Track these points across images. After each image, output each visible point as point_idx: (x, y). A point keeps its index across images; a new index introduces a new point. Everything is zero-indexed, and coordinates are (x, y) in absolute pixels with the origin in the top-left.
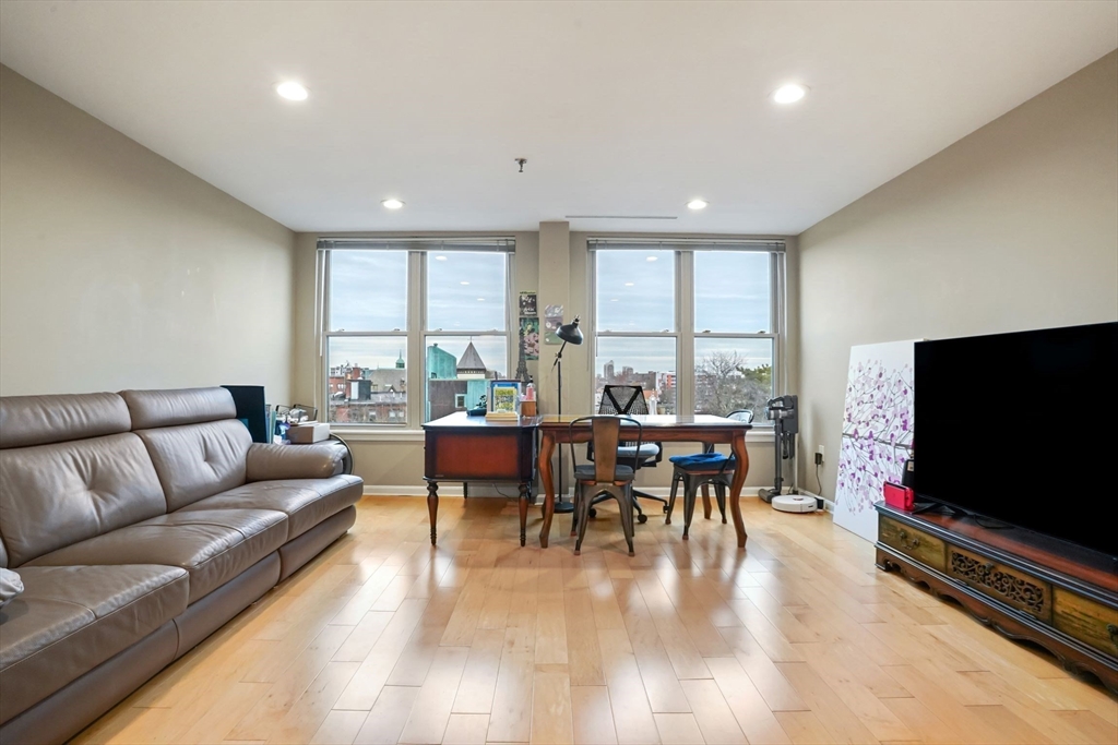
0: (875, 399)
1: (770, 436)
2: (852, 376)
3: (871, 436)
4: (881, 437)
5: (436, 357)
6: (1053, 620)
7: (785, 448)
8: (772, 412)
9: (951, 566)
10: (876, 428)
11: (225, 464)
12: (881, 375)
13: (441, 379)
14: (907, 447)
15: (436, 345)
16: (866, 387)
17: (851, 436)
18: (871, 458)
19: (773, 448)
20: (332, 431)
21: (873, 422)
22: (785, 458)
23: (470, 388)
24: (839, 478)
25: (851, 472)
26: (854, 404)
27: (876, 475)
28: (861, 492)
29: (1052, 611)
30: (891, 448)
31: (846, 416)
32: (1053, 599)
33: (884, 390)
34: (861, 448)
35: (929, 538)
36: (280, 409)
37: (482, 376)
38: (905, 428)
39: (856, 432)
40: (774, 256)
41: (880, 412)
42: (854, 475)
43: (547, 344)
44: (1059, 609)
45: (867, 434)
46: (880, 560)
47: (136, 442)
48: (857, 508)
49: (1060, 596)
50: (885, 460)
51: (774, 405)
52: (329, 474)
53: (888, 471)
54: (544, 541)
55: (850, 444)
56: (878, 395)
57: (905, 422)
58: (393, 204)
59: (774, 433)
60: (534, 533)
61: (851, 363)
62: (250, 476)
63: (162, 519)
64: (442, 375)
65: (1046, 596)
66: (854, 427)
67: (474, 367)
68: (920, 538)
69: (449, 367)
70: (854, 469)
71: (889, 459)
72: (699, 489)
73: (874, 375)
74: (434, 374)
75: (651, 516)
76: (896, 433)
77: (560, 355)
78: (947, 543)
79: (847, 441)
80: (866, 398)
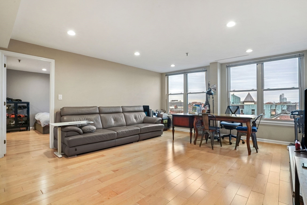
1: (293, 124)
5: (233, 98)
7: (300, 129)
8: (292, 116)
11: (139, 120)
13: (235, 104)
15: (234, 94)
19: (294, 129)
20: (168, 116)
22: (299, 133)
23: (245, 107)
36: (158, 110)
37: (253, 103)
47: (123, 115)
51: (294, 113)
52: (156, 123)
54: (195, 143)
58: (173, 66)
59: (294, 123)
60: (198, 142)
62: (144, 122)
63: (125, 126)
64: (236, 103)
67: (250, 100)
69: (238, 100)
72: (251, 138)
74: (233, 103)
75: (233, 143)
77: (213, 98)
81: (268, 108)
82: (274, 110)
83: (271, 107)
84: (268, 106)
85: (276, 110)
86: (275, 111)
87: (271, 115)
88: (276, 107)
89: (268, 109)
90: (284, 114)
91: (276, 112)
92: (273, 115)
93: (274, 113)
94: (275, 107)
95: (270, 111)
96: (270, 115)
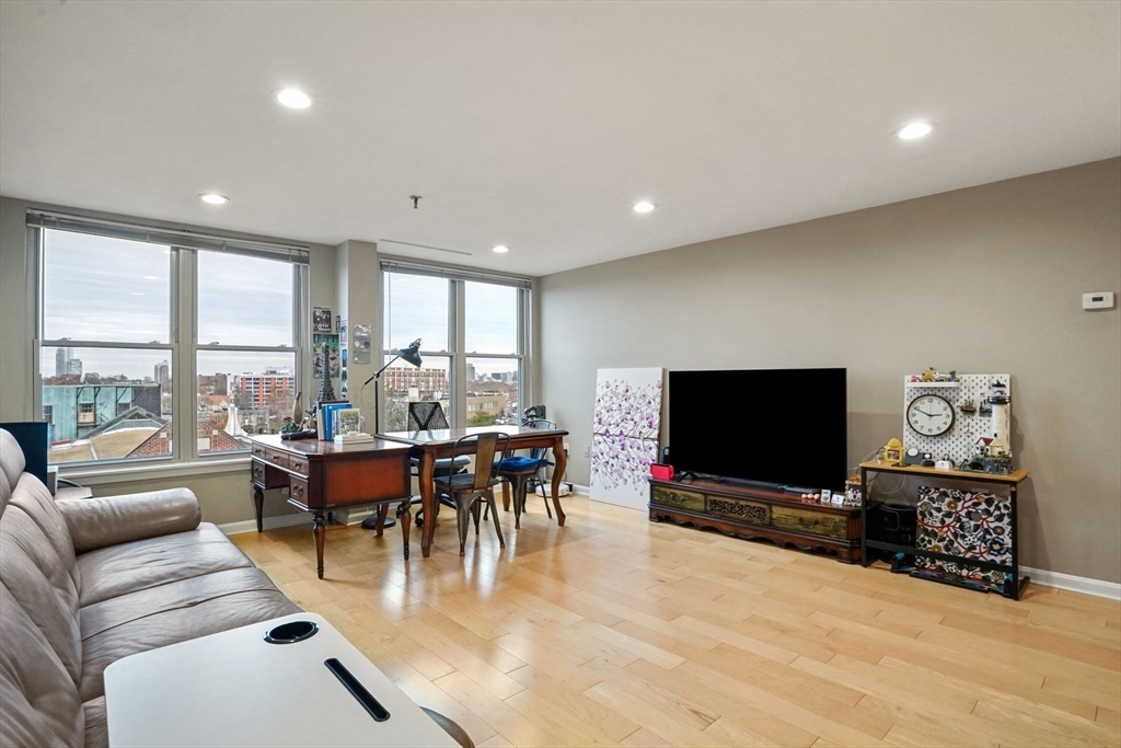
0: (623, 407)
2: (600, 392)
3: (621, 433)
4: (631, 434)
6: (771, 524)
9: (709, 508)
10: (626, 428)
12: (627, 391)
14: (653, 440)
16: (615, 399)
17: (602, 435)
18: (623, 449)
21: (622, 424)
24: (593, 466)
25: (604, 461)
26: (604, 411)
27: (628, 461)
28: (615, 475)
29: (771, 518)
30: (640, 441)
31: (596, 419)
32: (771, 512)
33: (631, 401)
34: (613, 442)
35: (692, 494)
38: (650, 427)
39: (607, 431)
40: (522, 291)
41: (629, 417)
42: (607, 462)
43: (356, 363)
44: (774, 516)
45: (618, 433)
46: (653, 516)
48: (613, 486)
49: (775, 509)
50: (635, 450)
53: (639, 457)
55: (601, 440)
56: (625, 405)
57: (651, 423)
61: (598, 382)
65: (768, 511)
66: (605, 428)
68: (686, 496)
70: (607, 458)
71: (639, 448)
73: (621, 390)
76: (644, 431)
77: (378, 376)
78: (705, 495)
79: (597, 438)
80: (615, 407)
81: (64, 399)
82: (90, 405)
83: (78, 397)
84: (68, 391)
85: (98, 406)
86: (92, 408)
87: (78, 428)
88: (96, 396)
89: (67, 405)
90: (131, 418)
91: (98, 412)
92: (87, 427)
93: (88, 418)
94: (93, 394)
95: (73, 412)
96: (74, 425)
